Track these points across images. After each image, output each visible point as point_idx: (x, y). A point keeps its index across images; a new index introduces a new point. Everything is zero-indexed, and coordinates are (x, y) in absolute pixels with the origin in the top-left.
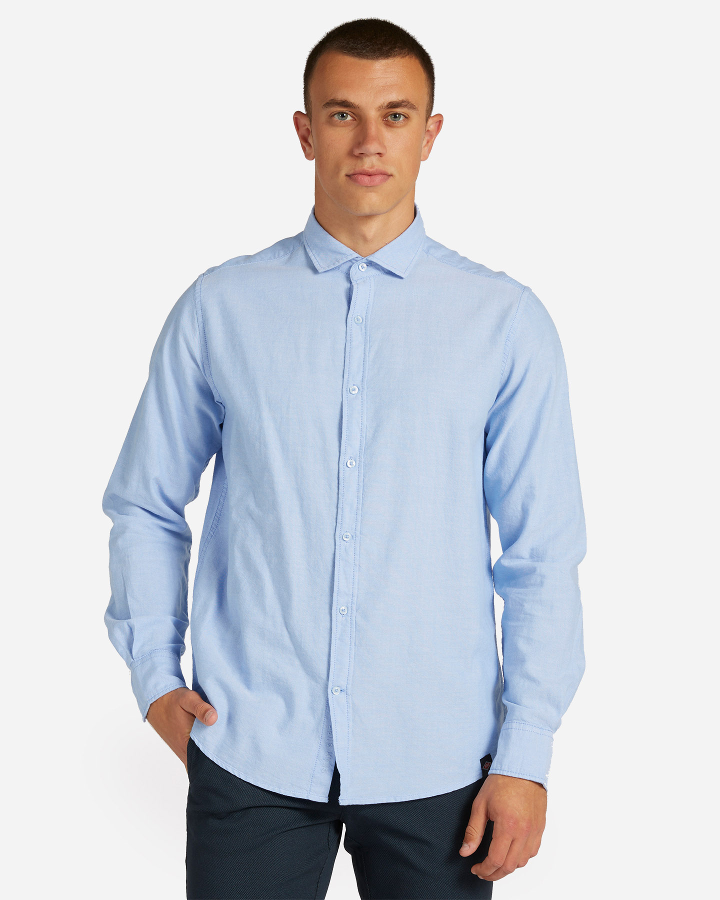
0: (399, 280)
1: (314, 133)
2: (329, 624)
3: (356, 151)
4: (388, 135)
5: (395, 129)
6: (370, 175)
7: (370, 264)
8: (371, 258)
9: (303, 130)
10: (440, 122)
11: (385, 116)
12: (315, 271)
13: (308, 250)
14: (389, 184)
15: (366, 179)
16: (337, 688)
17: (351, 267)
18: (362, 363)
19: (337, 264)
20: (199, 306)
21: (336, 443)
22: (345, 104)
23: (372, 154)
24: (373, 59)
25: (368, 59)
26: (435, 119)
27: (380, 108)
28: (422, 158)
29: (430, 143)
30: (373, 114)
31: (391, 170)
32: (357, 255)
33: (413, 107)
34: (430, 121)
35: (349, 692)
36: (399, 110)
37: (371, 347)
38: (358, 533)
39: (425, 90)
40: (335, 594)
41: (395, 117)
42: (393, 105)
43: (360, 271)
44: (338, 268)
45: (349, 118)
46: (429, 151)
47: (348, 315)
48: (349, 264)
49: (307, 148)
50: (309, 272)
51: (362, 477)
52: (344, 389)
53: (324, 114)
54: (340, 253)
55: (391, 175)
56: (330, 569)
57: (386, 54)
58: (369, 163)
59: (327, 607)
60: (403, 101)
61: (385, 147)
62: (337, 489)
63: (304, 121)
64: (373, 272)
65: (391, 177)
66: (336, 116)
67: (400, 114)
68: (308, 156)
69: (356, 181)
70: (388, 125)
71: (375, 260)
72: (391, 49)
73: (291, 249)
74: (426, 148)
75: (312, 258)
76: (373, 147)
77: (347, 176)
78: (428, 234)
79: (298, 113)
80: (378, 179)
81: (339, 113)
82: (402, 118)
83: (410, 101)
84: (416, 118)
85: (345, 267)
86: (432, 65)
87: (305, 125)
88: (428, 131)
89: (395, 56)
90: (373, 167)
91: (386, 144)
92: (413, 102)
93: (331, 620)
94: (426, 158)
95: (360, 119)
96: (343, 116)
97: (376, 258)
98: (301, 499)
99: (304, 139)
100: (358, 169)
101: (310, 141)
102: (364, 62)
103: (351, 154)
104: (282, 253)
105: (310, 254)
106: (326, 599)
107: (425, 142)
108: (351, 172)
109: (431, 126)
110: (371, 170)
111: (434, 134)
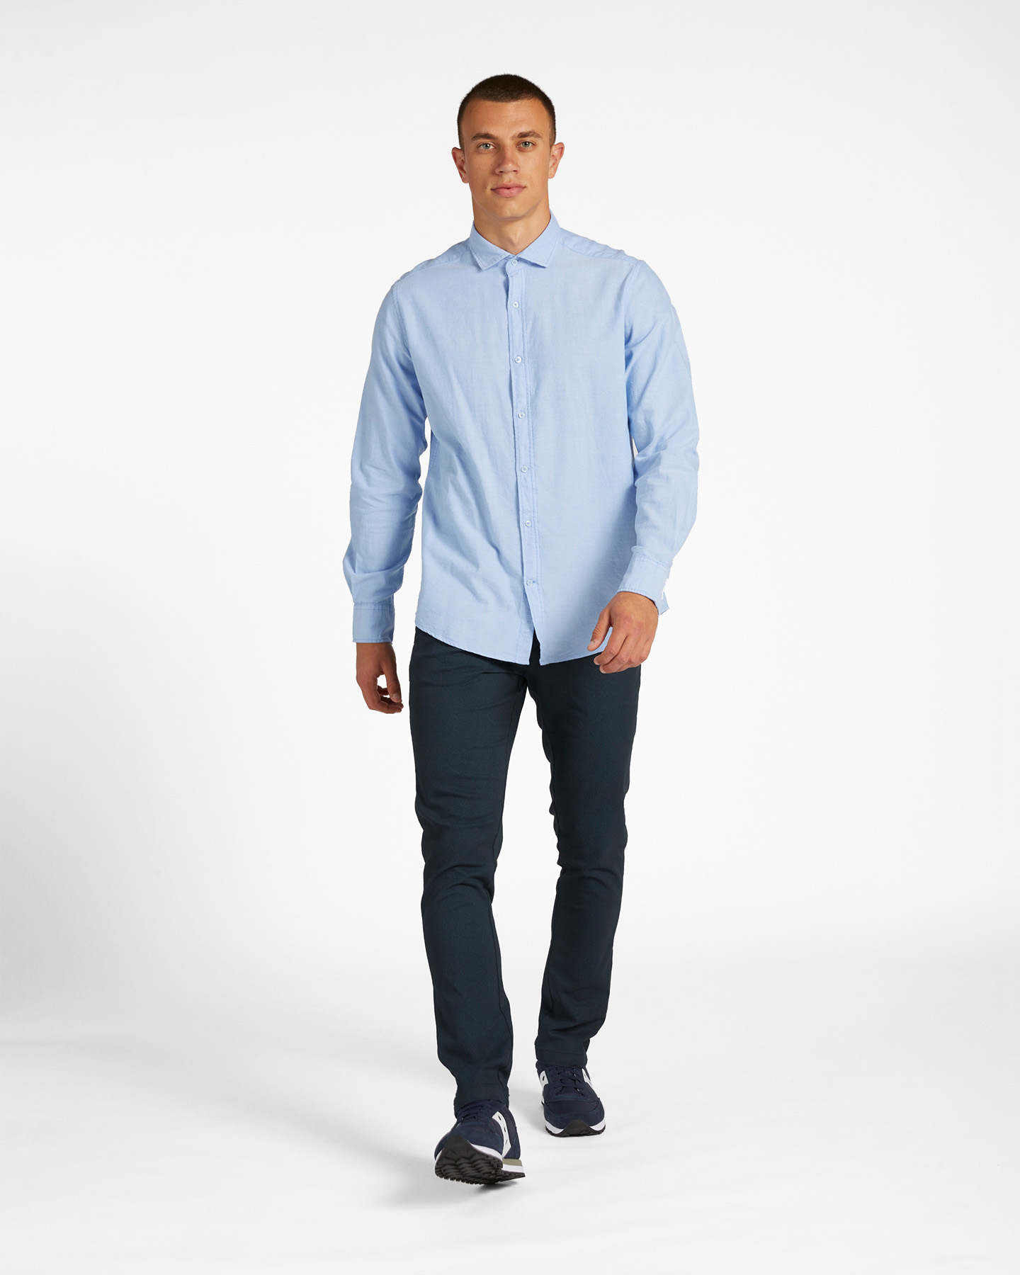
0: (542, 269)
1: (466, 162)
2: (518, 535)
3: (497, 171)
4: (520, 157)
5: (526, 153)
6: (508, 189)
7: (520, 260)
8: (520, 256)
9: (459, 161)
10: (562, 149)
11: (518, 144)
12: (479, 268)
13: (473, 253)
14: (524, 195)
15: (506, 192)
16: (529, 581)
17: (506, 263)
18: (522, 338)
19: (495, 263)
20: (397, 307)
21: (510, 402)
22: (487, 136)
23: (509, 172)
24: (506, 101)
25: (502, 101)
26: (558, 146)
27: (513, 138)
28: (549, 176)
29: (555, 164)
30: (509, 143)
31: (524, 183)
32: (509, 254)
33: (538, 136)
34: (554, 148)
35: (539, 582)
36: (528, 139)
37: (527, 325)
38: (533, 466)
39: (547, 123)
40: (521, 512)
41: (526, 144)
42: (523, 135)
43: (513, 266)
44: (497, 265)
45: (491, 147)
46: (555, 171)
47: (507, 301)
48: (505, 261)
49: (463, 174)
50: (474, 269)
51: (531, 424)
52: (511, 360)
53: (473, 145)
54: (496, 254)
55: (525, 187)
56: (515, 494)
57: (516, 98)
58: (508, 178)
59: (516, 522)
60: (530, 132)
61: (518, 166)
62: (513, 435)
63: (459, 154)
64: (522, 265)
65: (525, 189)
66: (482, 147)
67: (529, 143)
68: (464, 180)
69: (498, 193)
70: (520, 150)
71: (523, 257)
72: (520, 94)
73: (461, 253)
74: (553, 169)
75: (477, 259)
76: (510, 167)
77: (492, 189)
78: (561, 226)
79: (455, 149)
80: (514, 191)
81: (483, 144)
82: (531, 144)
83: (536, 131)
84: (542, 144)
85: (501, 264)
86: (553, 106)
87: (460, 158)
88: (553, 156)
89: (522, 99)
90: (510, 181)
91: (519, 163)
92: (538, 132)
93: (520, 532)
94: (553, 176)
95: (499, 148)
96: (487, 146)
97: (522, 256)
98: (488, 445)
99: (461, 168)
100: (500, 184)
101: (465, 168)
102: (500, 104)
103: (493, 173)
104: (455, 257)
105: (475, 257)
106: (514, 517)
107: (551, 164)
108: (494, 187)
109: (556, 152)
110: (509, 184)
111: (558, 158)
